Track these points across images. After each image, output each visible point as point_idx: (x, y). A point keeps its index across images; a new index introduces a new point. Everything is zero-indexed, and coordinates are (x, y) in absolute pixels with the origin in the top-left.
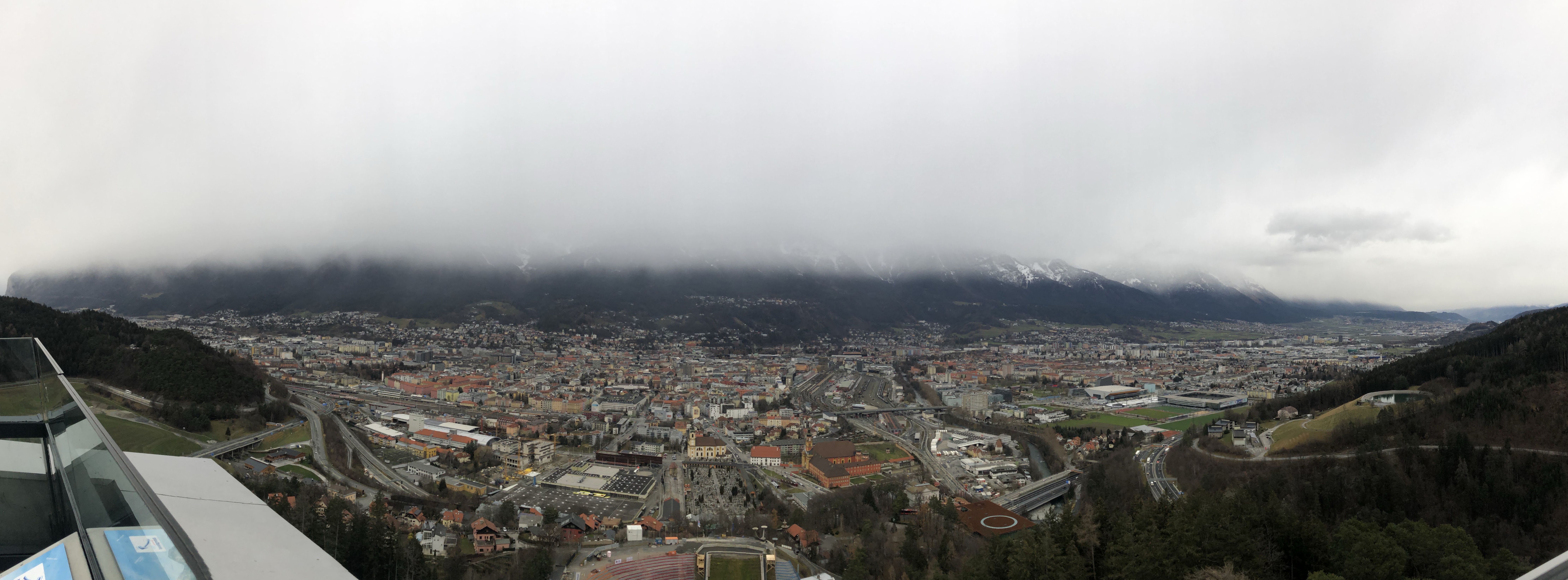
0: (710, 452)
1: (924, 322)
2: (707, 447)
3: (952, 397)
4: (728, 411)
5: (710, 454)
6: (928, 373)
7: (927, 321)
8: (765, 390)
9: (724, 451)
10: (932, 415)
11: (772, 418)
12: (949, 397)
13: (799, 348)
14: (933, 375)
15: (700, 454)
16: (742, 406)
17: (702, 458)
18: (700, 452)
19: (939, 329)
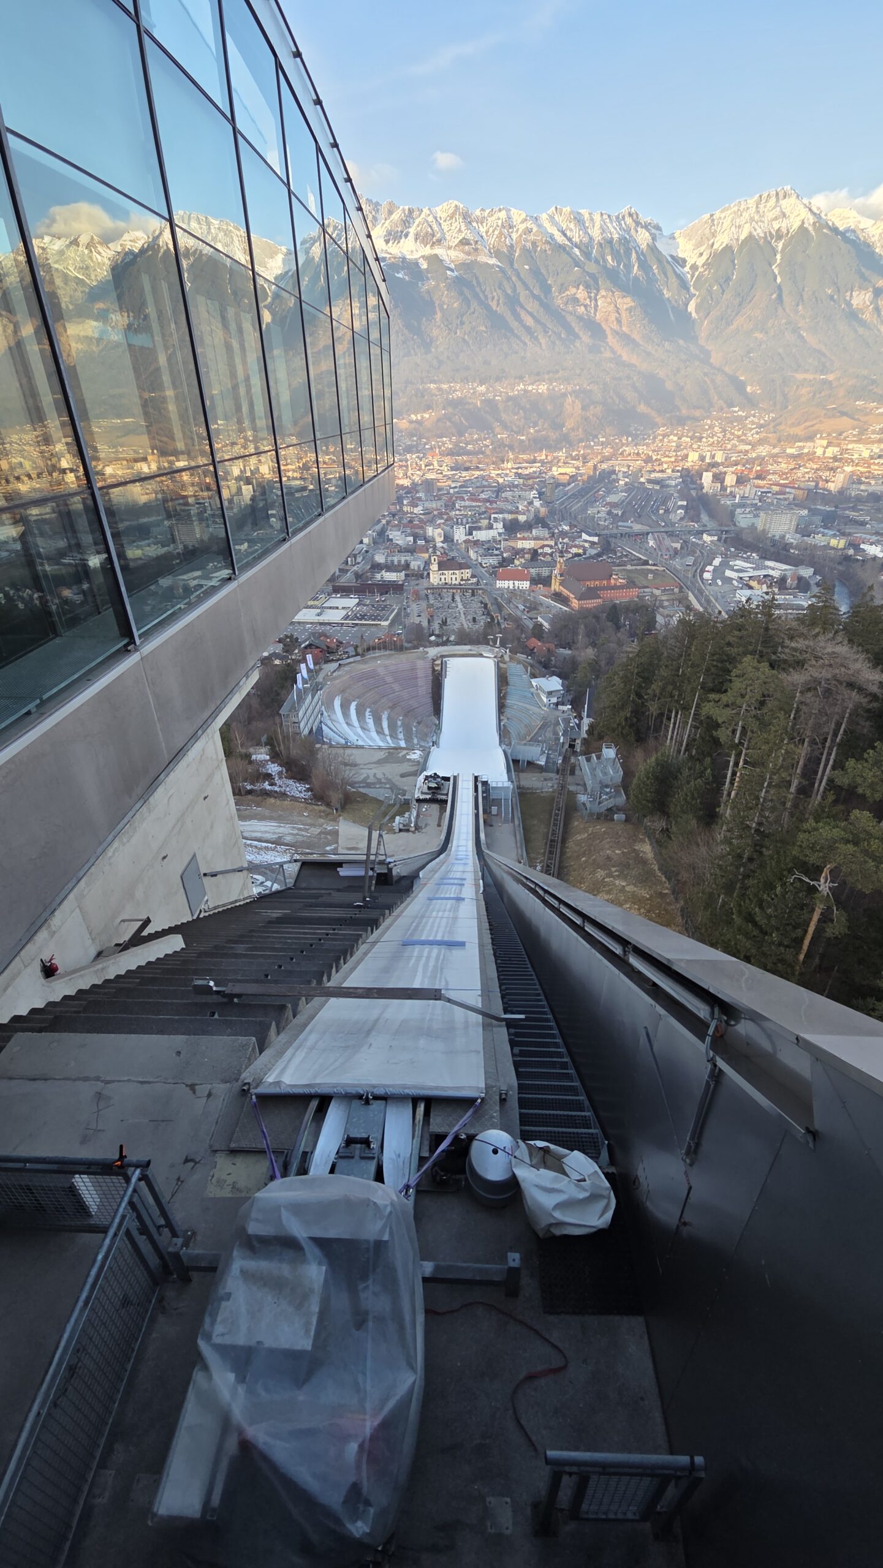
0: (454, 577)
2: (451, 572)
3: (748, 516)
4: (474, 533)
5: (454, 579)
7: (742, 408)
8: (518, 508)
9: (469, 575)
10: (716, 538)
11: (524, 539)
12: (743, 516)
14: (731, 486)
15: (443, 580)
16: (490, 527)
17: (446, 584)
18: (443, 577)
19: (756, 420)
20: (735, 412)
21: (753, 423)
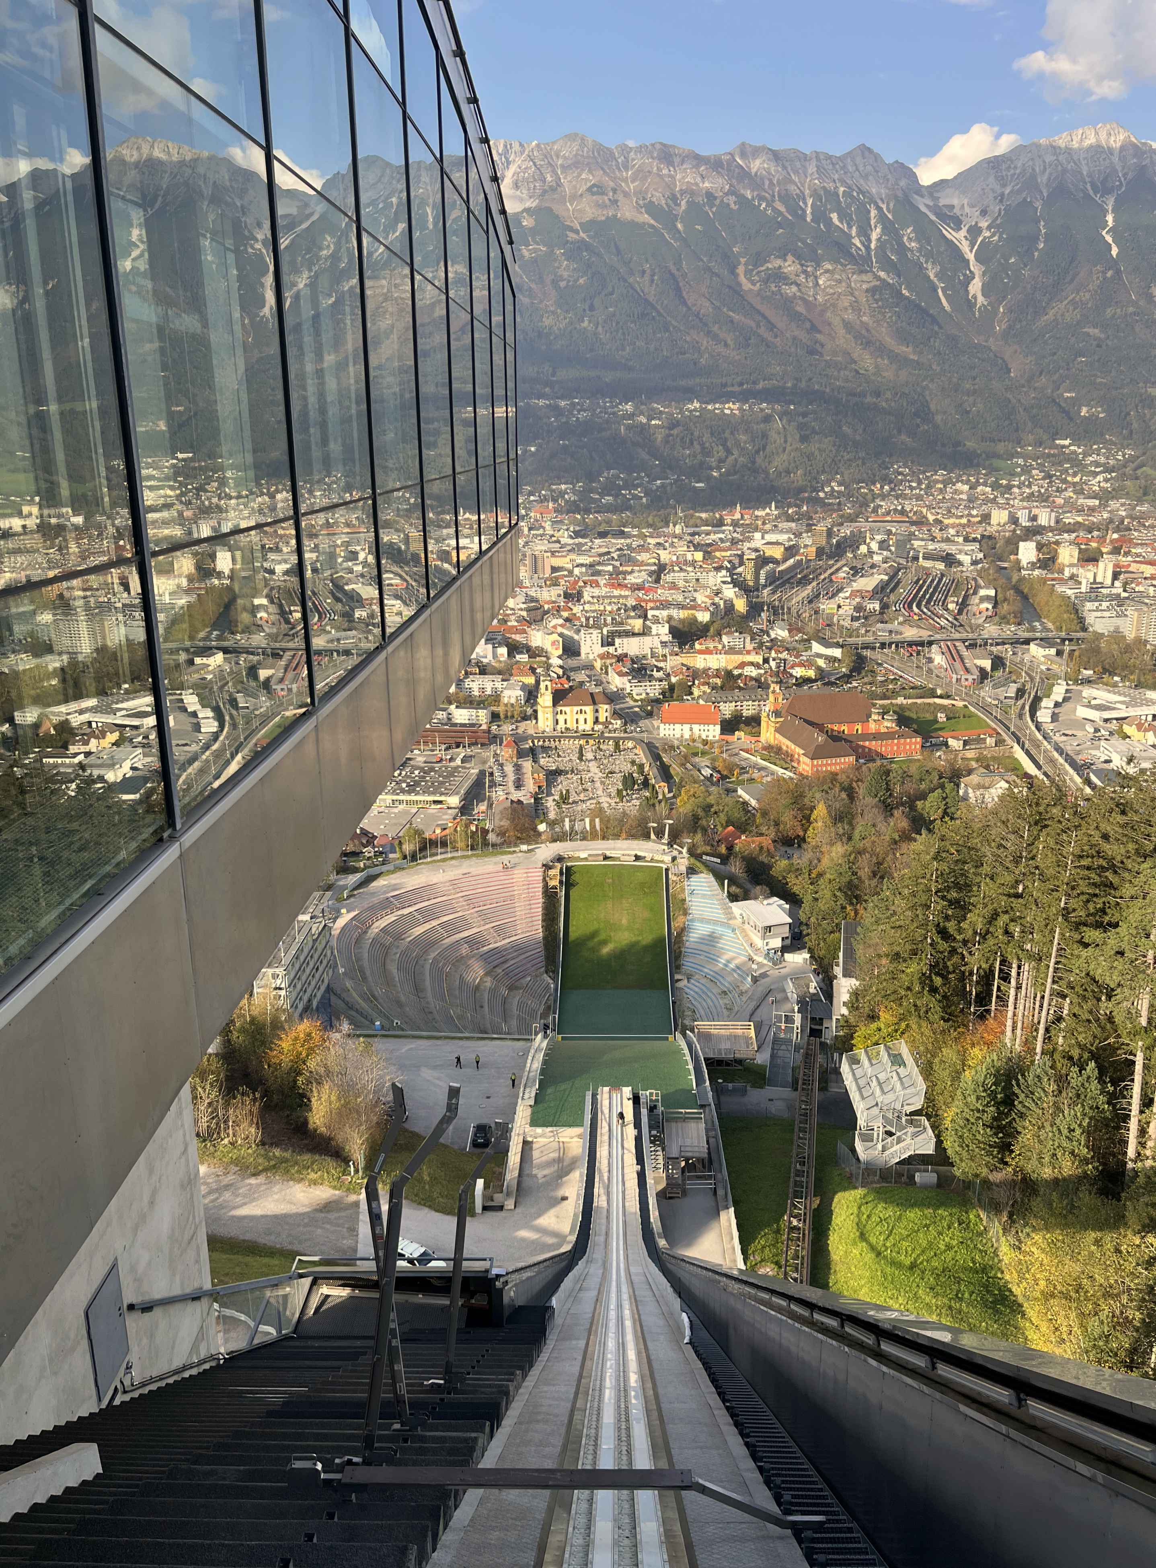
0: (581, 718)
1: (1067, 442)
2: (576, 709)
3: (1107, 614)
4: (617, 641)
5: (581, 721)
6: (1060, 561)
7: (1076, 441)
8: (694, 600)
9: (610, 714)
10: (1053, 651)
11: (707, 651)
12: (1099, 614)
13: (772, 510)
14: (1071, 565)
15: (562, 723)
16: (645, 632)
17: (567, 729)
18: (562, 718)
19: (1102, 460)
20: (1064, 447)
21: (1097, 464)
